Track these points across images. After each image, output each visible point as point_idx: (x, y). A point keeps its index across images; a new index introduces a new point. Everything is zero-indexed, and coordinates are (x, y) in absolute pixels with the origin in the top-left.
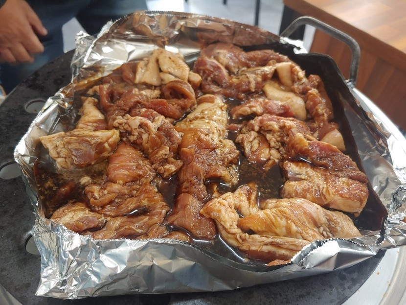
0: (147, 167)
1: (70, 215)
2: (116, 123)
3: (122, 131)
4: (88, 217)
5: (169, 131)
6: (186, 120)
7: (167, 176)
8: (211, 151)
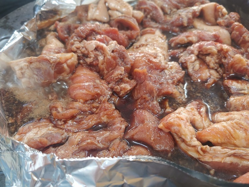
0: (104, 86)
1: (35, 131)
2: (74, 48)
3: (79, 55)
4: (51, 133)
5: (123, 54)
6: (133, 47)
7: (123, 95)
8: (160, 72)
